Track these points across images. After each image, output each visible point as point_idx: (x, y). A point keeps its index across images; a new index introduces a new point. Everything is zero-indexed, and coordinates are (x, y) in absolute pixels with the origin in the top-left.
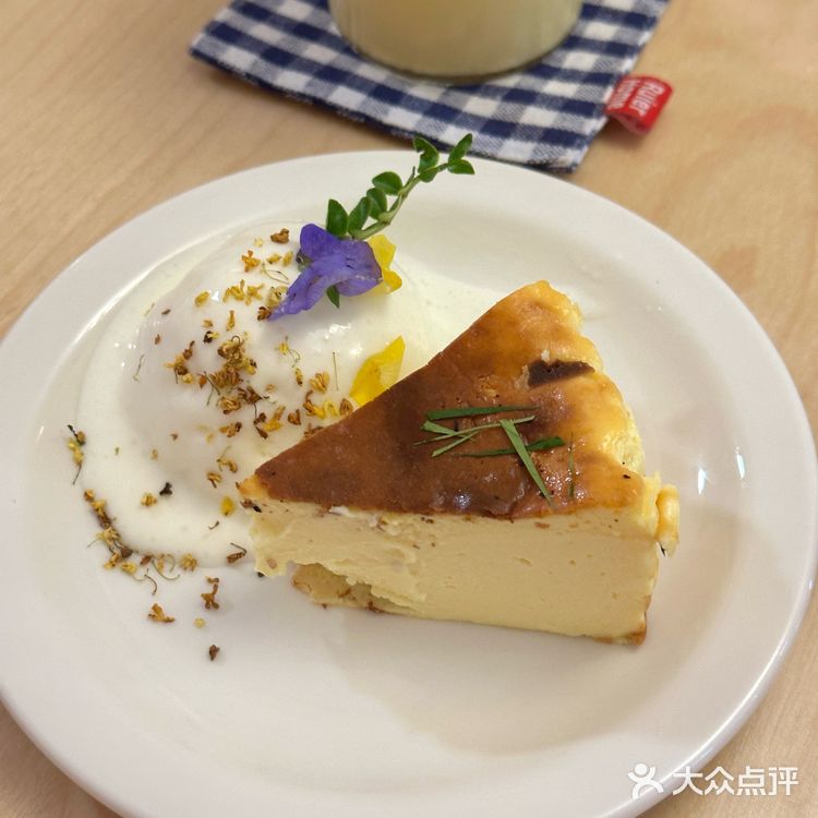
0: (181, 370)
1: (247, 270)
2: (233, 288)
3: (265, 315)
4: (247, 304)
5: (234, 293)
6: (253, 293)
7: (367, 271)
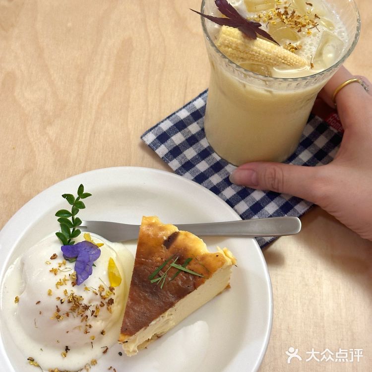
1: (55, 274)
3: (75, 284)
4: (66, 284)
5: (59, 284)
6: (65, 280)
7: (92, 249)
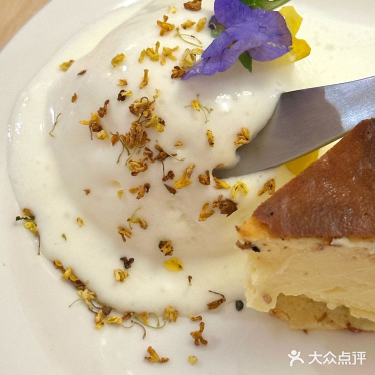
0: (96, 127)
1: (162, 34)
2: (149, 49)
3: (179, 74)
4: (162, 64)
5: (149, 54)
6: (168, 54)
7: (278, 38)
